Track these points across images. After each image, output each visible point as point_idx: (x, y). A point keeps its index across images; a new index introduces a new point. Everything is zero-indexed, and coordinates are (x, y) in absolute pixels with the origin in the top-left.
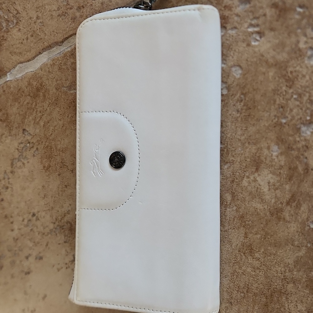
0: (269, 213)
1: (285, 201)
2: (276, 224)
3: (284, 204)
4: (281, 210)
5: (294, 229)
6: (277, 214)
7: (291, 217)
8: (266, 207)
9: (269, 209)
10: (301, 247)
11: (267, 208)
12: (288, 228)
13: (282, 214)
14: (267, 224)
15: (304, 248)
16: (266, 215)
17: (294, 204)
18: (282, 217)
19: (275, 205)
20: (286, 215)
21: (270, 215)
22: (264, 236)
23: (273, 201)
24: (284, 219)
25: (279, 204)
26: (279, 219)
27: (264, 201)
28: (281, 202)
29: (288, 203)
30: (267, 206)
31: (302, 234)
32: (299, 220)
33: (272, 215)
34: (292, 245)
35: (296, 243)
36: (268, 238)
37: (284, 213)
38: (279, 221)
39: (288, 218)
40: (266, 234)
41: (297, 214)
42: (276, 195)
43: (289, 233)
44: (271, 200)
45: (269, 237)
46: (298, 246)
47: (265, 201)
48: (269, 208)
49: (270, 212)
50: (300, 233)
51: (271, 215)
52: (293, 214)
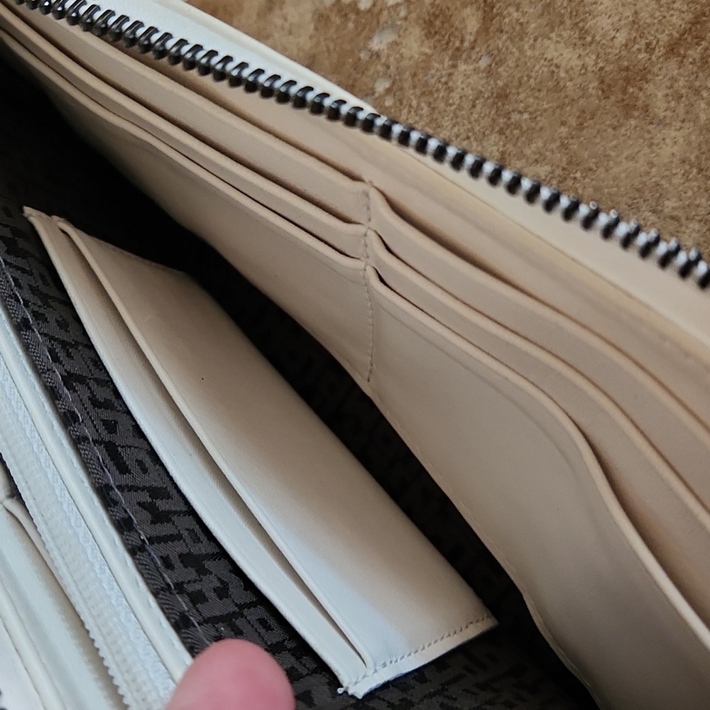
0: (596, 84)
1: (664, 38)
2: (615, 128)
3: (660, 51)
4: (644, 75)
5: (675, 150)
6: (624, 91)
7: (673, 104)
8: (590, 60)
9: (602, 69)
10: (683, 220)
11: (596, 64)
12: (651, 145)
13: (641, 89)
14: (581, 126)
15: (695, 226)
16: (584, 89)
17: (695, 53)
18: (640, 103)
19: (623, 53)
20: (657, 94)
21: (600, 92)
22: (564, 169)
23: (621, 38)
24: (646, 109)
25: (639, 50)
26: (628, 108)
27: (589, 39)
28: (648, 45)
29: (673, 49)
30: (594, 57)
31: (700, 170)
32: (698, 117)
33: (606, 89)
34: (654, 212)
35: (670, 205)
36: (575, 178)
37: (649, 88)
38: (628, 116)
39: (660, 107)
40: (569, 163)
41: (697, 92)
42: (636, 13)
43: (651, 165)
44: (613, 33)
45: (578, 175)
46: (673, 218)
47: (593, 37)
48: (601, 65)
49: (602, 82)
50: (692, 166)
51: (603, 91)
52: (683, 91)
